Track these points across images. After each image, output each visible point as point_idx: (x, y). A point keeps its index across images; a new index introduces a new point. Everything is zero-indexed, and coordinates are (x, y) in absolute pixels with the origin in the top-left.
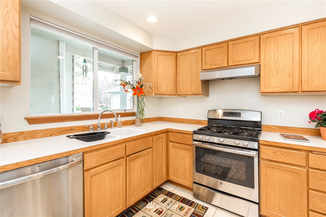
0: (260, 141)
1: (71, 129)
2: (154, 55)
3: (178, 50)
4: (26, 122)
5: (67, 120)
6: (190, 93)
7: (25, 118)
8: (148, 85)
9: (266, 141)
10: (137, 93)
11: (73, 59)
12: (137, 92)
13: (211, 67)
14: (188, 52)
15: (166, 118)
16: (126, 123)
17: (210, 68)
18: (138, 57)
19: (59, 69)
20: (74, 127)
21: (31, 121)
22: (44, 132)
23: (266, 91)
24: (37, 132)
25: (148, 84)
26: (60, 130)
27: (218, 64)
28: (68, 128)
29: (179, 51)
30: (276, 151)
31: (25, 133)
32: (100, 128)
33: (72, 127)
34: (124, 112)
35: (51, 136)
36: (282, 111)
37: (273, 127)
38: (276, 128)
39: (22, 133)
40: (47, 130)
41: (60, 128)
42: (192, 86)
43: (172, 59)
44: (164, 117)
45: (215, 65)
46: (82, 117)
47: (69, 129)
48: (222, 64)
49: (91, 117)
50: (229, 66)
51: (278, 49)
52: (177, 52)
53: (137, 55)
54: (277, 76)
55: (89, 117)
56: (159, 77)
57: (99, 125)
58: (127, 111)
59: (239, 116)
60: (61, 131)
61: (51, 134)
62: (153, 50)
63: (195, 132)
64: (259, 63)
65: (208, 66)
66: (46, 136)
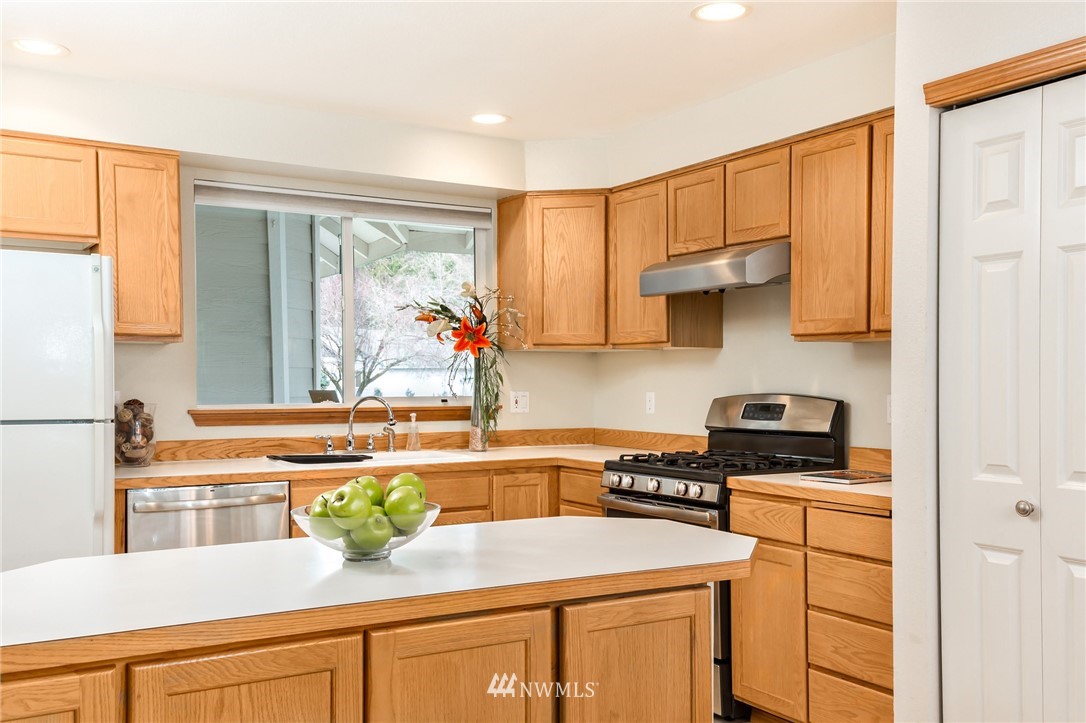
0: (728, 481)
1: (282, 443)
2: (532, 207)
3: (610, 186)
4: (190, 419)
5: (272, 419)
6: (640, 340)
7: (189, 412)
8: (508, 315)
10: (468, 343)
11: (311, 226)
12: (466, 340)
13: (687, 248)
14: (635, 193)
15: (609, 431)
16: (442, 442)
17: (685, 251)
18: (490, 215)
19: (268, 270)
20: (287, 439)
21: (201, 419)
22: (224, 446)
24: (211, 443)
25: (510, 310)
26: (257, 444)
27: (704, 239)
28: (273, 440)
29: (615, 188)
31: (189, 444)
32: (353, 445)
33: (283, 439)
34: (441, 404)
35: (238, 456)
37: (873, 453)
38: (881, 457)
39: (184, 443)
40: (230, 441)
41: (258, 440)
42: (644, 313)
43: (592, 219)
44: (604, 430)
45: (695, 240)
46: (310, 415)
47: (277, 443)
48: (712, 237)
49: (333, 415)
50: (726, 246)
51: (827, 194)
52: (611, 191)
53: (489, 211)
54: (824, 280)
55: (327, 415)
56: (546, 284)
57: (350, 438)
58: (451, 404)
59: (780, 415)
60: (259, 448)
61: (237, 452)
62: (527, 192)
63: (610, 466)
64: (787, 240)
65: (682, 244)
66: (229, 457)
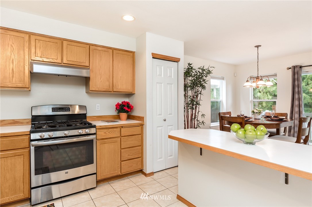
0: (97, 127)
6: (10, 86)
9: (100, 126)
13: (43, 60)
23: (94, 90)
27: (52, 59)
30: (106, 131)
36: (99, 105)
37: (93, 117)
38: (95, 118)
42: (13, 77)
45: (48, 58)
48: (56, 59)
50: (63, 63)
51: (101, 60)
54: (100, 79)
59: (69, 110)
63: (33, 132)
64: (89, 67)
65: (40, 58)
